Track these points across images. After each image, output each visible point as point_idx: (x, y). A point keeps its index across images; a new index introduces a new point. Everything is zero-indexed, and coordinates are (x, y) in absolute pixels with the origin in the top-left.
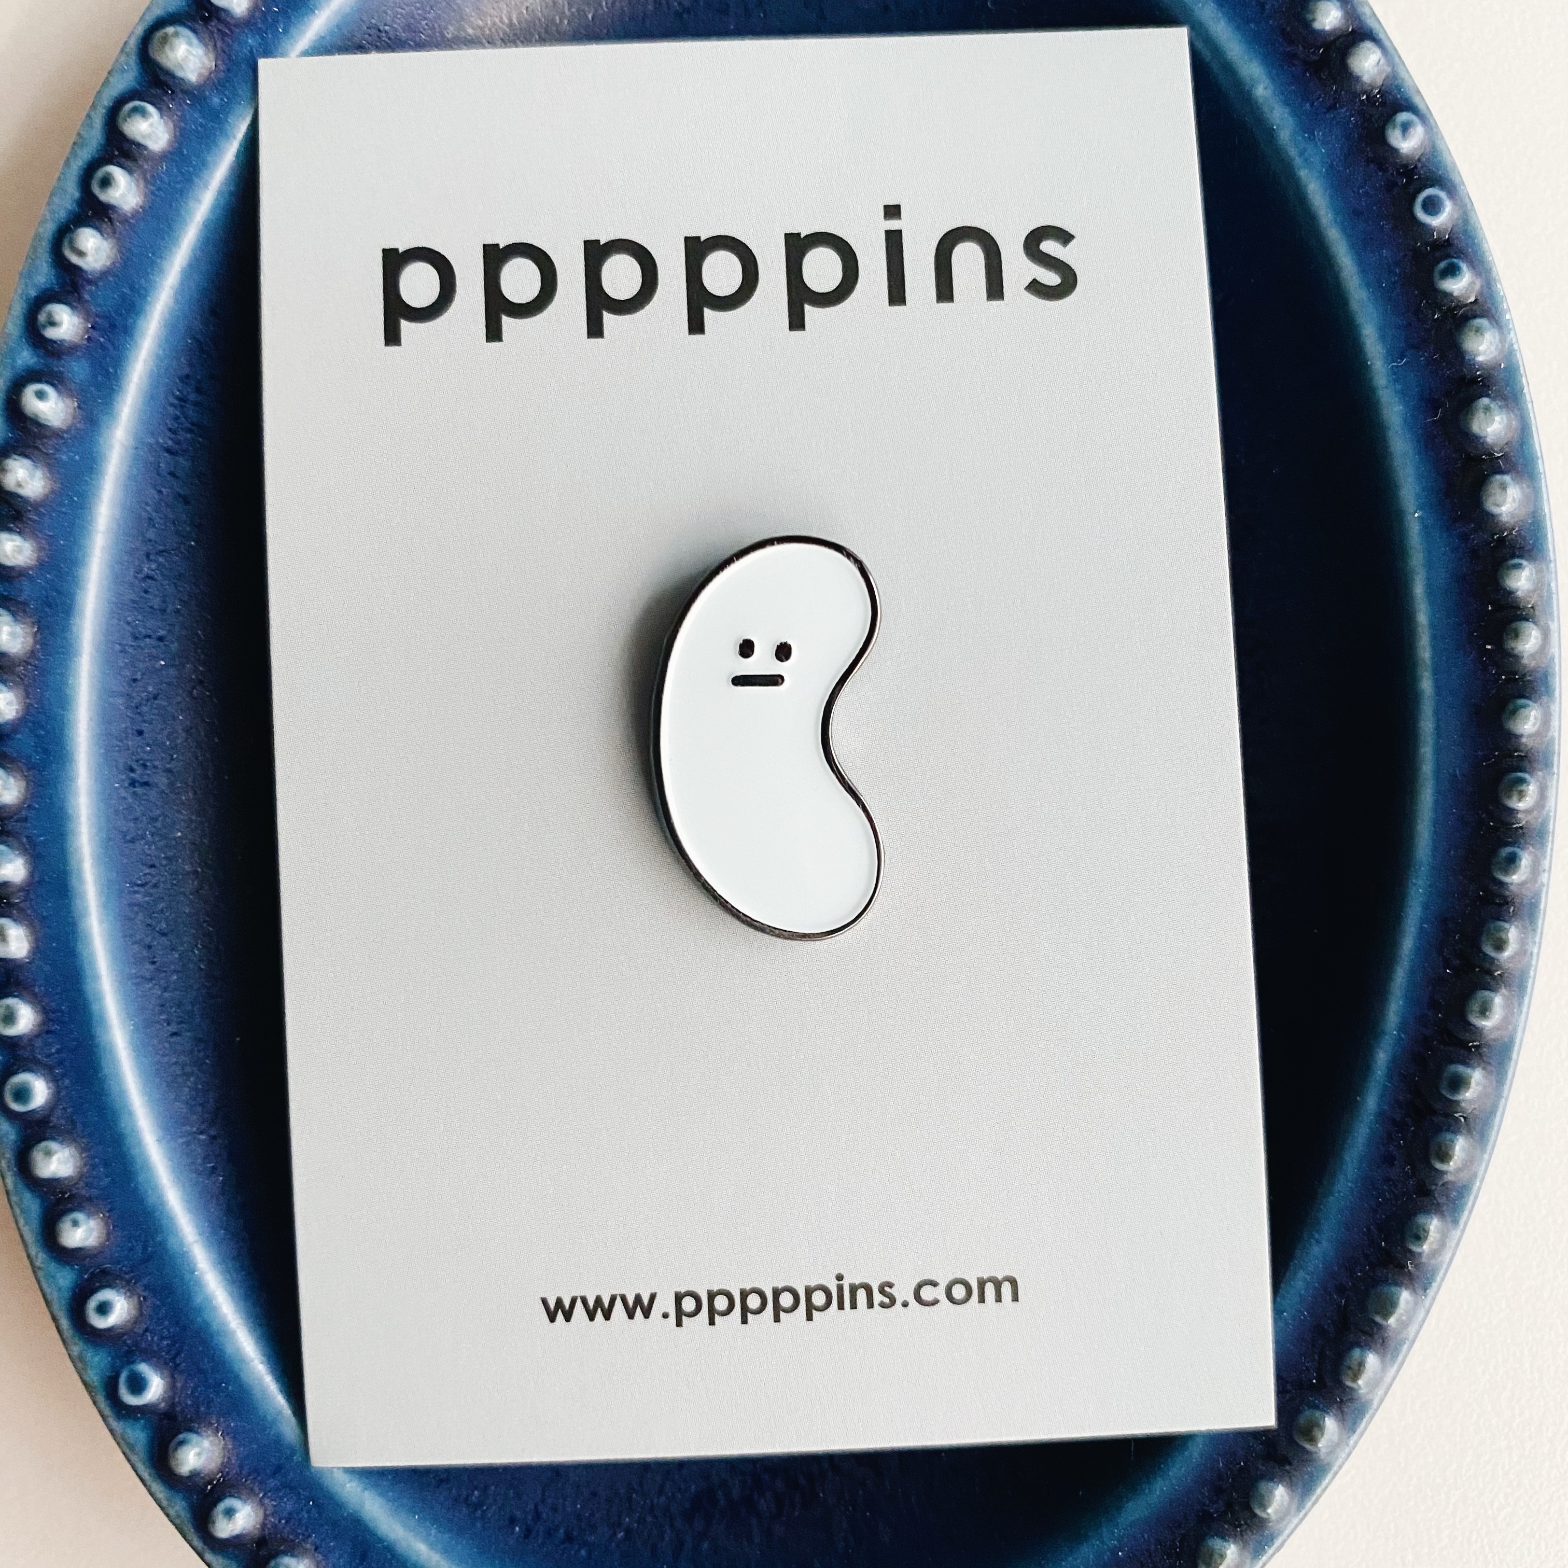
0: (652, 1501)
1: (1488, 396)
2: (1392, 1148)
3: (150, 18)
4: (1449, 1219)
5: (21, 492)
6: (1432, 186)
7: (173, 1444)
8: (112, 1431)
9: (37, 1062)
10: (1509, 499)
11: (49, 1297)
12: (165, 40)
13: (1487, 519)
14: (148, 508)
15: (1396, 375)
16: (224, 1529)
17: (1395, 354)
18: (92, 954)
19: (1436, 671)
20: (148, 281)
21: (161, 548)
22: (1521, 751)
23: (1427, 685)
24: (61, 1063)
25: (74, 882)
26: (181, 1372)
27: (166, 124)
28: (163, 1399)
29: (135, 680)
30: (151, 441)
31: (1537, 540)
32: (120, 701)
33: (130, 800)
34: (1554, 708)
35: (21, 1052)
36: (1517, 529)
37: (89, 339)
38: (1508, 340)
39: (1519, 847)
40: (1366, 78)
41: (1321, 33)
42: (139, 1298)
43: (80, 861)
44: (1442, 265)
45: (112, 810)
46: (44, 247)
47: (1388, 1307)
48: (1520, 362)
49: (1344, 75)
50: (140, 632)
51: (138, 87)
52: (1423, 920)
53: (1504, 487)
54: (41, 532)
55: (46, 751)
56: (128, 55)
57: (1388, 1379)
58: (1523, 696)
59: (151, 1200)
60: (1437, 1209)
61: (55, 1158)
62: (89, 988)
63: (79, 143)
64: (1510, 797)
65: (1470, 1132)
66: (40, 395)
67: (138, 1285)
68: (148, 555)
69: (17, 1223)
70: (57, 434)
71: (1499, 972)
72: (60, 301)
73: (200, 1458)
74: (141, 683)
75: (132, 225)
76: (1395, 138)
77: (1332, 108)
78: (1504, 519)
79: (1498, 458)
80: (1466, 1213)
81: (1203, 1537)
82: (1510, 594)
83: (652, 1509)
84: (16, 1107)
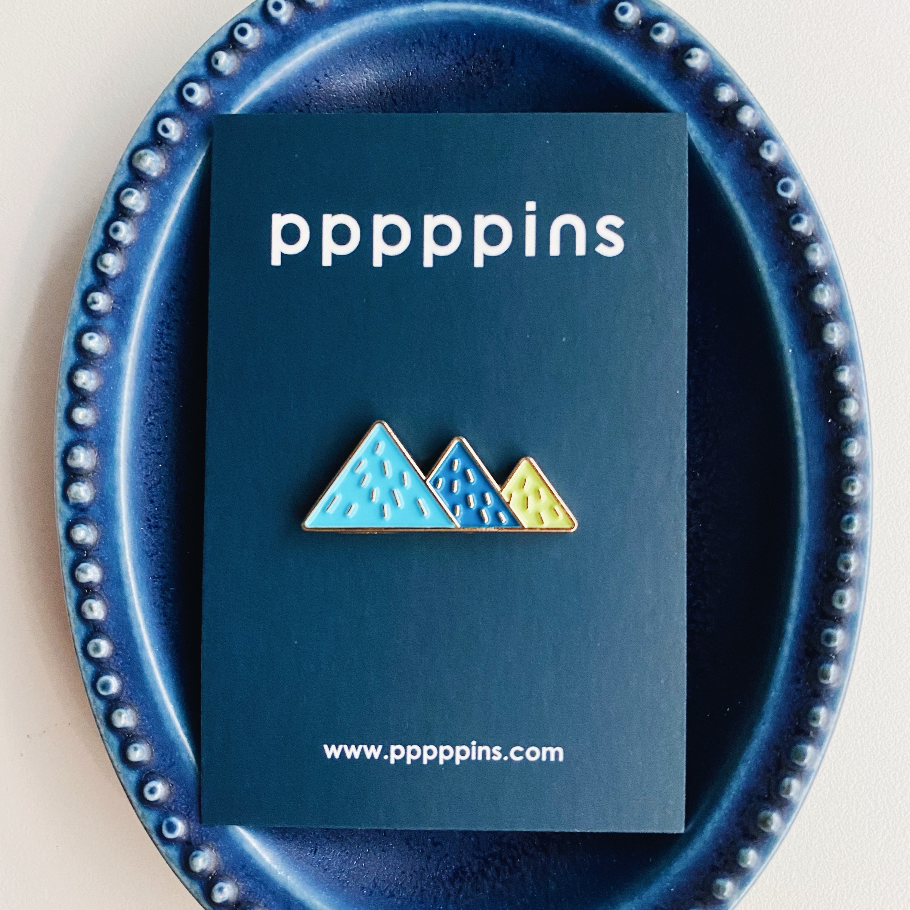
1: (822, 283)
2: (798, 674)
3: (132, 146)
4: (830, 708)
5: (86, 387)
6: (786, 177)
7: (191, 857)
8: (161, 853)
9: (112, 670)
10: (836, 335)
11: (126, 787)
12: (140, 157)
13: (826, 348)
15: (773, 276)
16: (219, 898)
17: (773, 264)
18: (136, 614)
19: (804, 426)
20: (139, 276)
21: (157, 408)
22: (852, 465)
23: (800, 433)
24: (123, 670)
25: (125, 579)
26: (192, 821)
27: (143, 198)
28: (185, 835)
29: (148, 476)
30: (147, 356)
31: (852, 354)
32: (141, 487)
33: (149, 535)
34: (868, 442)
35: (104, 665)
36: (842, 350)
37: (113, 308)
38: (830, 252)
39: (853, 514)
40: (748, 125)
41: (723, 104)
42: (169, 785)
43: (127, 568)
44: (793, 217)
45: (141, 541)
46: (88, 264)
47: (802, 755)
48: (838, 264)
49: (736, 123)
50: (148, 451)
51: (128, 181)
52: (807, 555)
53: (833, 329)
54: (96, 405)
55: (106, 514)
56: (122, 166)
57: (804, 793)
58: (850, 437)
60: (823, 703)
61: (124, 717)
62: (135, 631)
63: (101, 211)
64: (847, 490)
65: (838, 663)
66: (91, 338)
67: (168, 778)
68: (150, 413)
69: (107, 751)
70: (101, 357)
71: (848, 579)
72: (98, 291)
73: (204, 863)
74: (150, 477)
75: (130, 250)
76: (764, 154)
77: (731, 141)
78: (835, 346)
79: (830, 314)
80: (840, 705)
81: (714, 879)
82: (840, 384)
83: (433, 879)
84: (103, 693)
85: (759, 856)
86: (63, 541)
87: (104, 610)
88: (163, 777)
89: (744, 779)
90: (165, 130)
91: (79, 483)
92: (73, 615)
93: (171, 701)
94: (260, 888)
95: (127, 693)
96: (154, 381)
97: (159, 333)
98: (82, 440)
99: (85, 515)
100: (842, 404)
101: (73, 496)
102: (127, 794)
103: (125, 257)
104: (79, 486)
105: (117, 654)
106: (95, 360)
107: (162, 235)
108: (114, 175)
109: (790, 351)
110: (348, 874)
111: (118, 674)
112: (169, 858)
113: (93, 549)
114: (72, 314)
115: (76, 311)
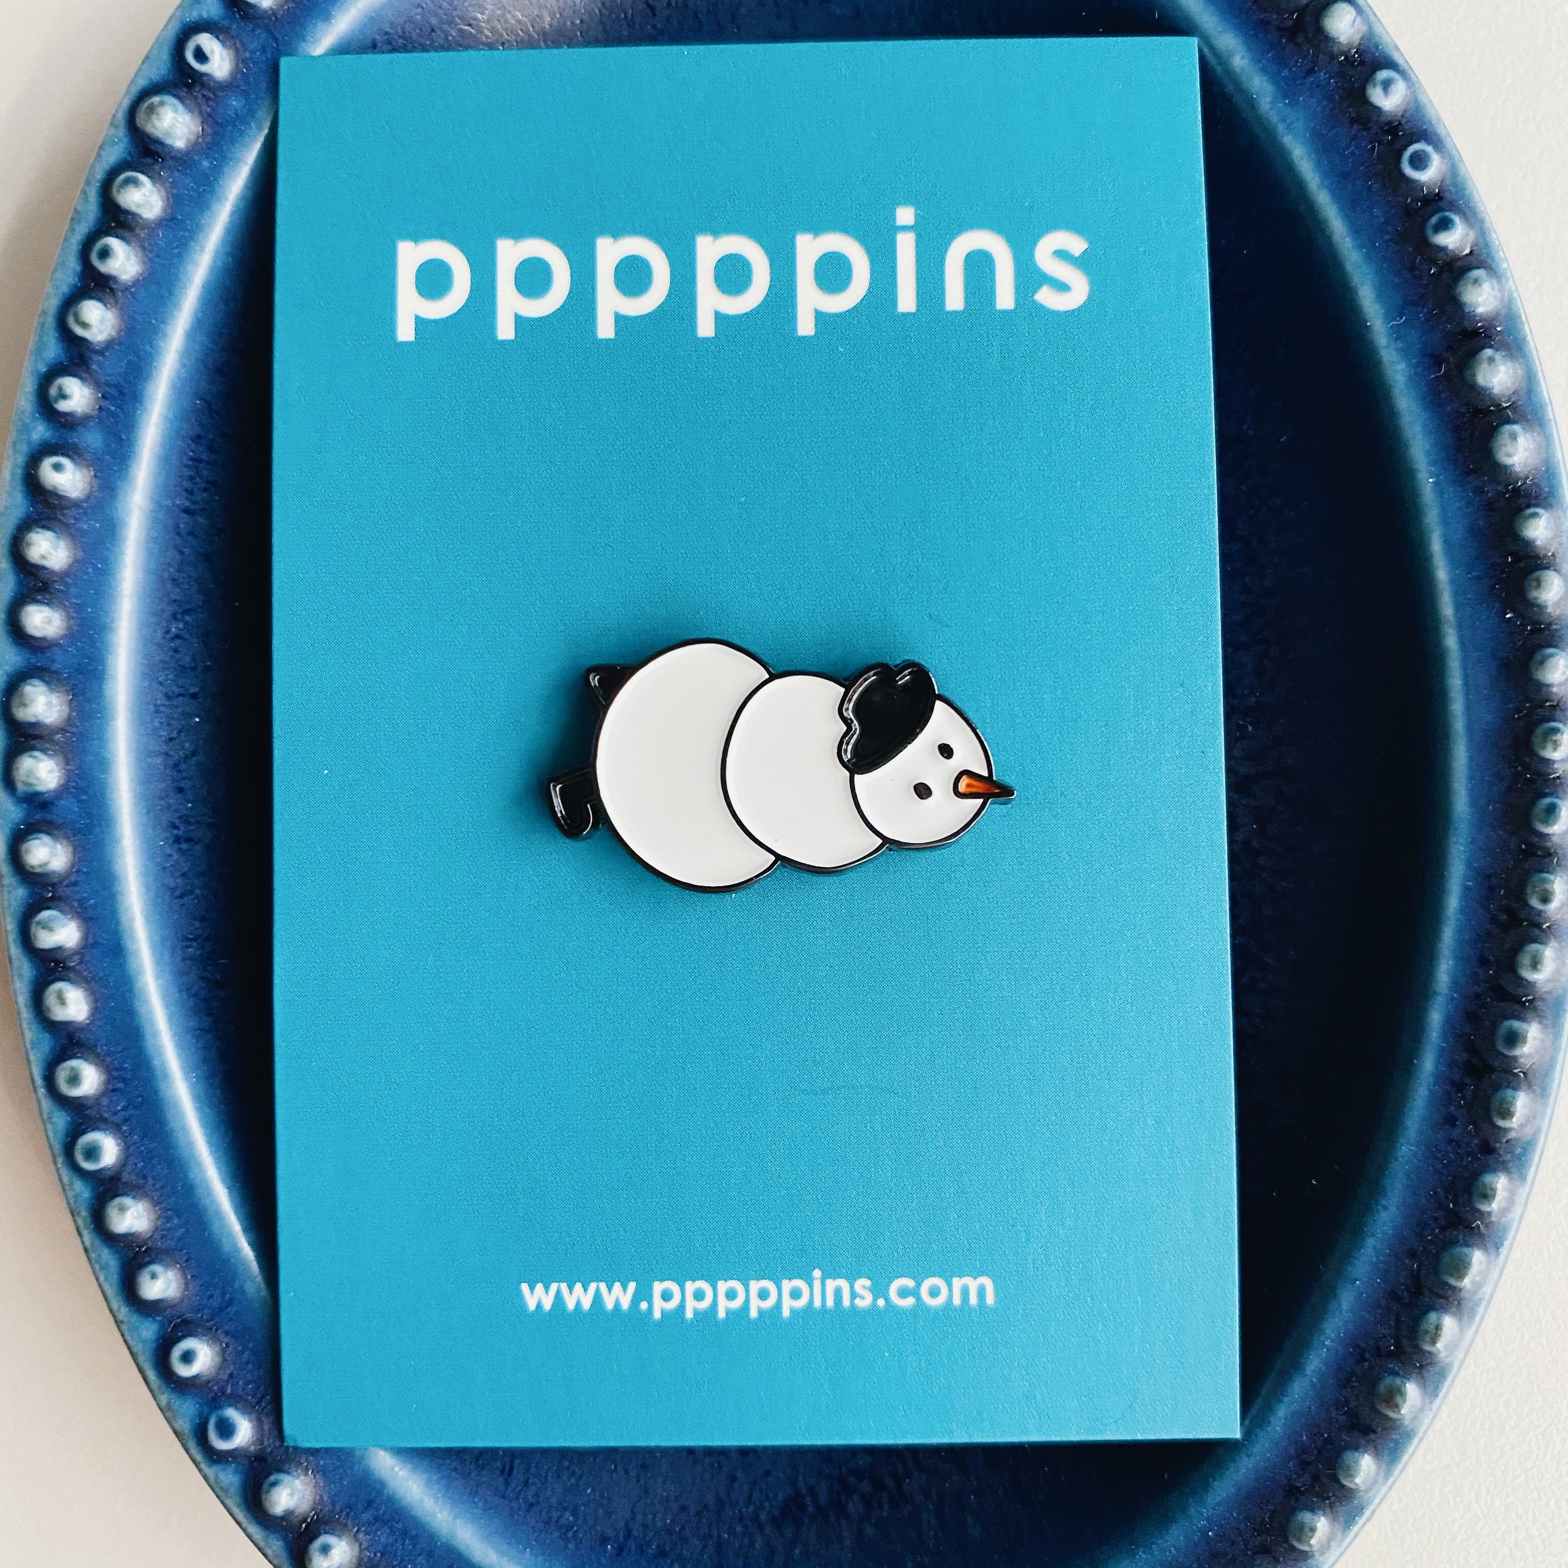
0: (740, 1511)
1: (1491, 347)
2: (1452, 1109)
3: (135, 90)
4: (1515, 1176)
5: (46, 563)
6: (1417, 141)
7: (265, 1487)
8: (205, 1478)
9: (105, 1120)
10: (1521, 449)
11: (135, 1350)
12: (151, 109)
13: (1499, 471)
14: (172, 570)
15: (1397, 334)
16: (321, 1565)
17: (1394, 312)
18: (150, 1012)
19: (1460, 627)
20: (151, 345)
21: (188, 607)
22: (1551, 701)
23: (1451, 641)
24: (127, 1120)
25: (127, 942)
26: (268, 1415)
27: (159, 191)
28: (253, 1443)
29: (171, 739)
30: (169, 503)
31: (1551, 487)
32: (159, 761)
33: (176, 857)
35: (88, 1112)
36: (1531, 478)
37: (100, 408)
38: (1507, 290)
39: (1557, 797)
40: (1343, 39)
42: (221, 1344)
43: (132, 920)
44: (1434, 220)
45: (159, 868)
46: (50, 320)
47: (1460, 1269)
48: (1521, 310)
49: (1321, 37)
50: (173, 692)
51: (129, 158)
52: (1466, 878)
53: (1514, 437)
54: (68, 601)
55: (90, 815)
56: (117, 127)
57: (1466, 1342)
58: (1551, 646)
60: (1502, 1166)
61: (129, 1214)
62: (149, 1042)
63: (76, 217)
64: (1544, 748)
65: (1530, 1086)
66: (57, 467)
67: (219, 1332)
68: (175, 616)
69: (97, 1279)
70: (76, 504)
71: (1547, 925)
72: (69, 375)
73: (292, 1498)
74: (177, 741)
75: (133, 294)
76: (1376, 96)
77: (1311, 72)
78: (1517, 469)
79: (1507, 407)
80: (1533, 1168)
81: (1293, 1511)
82: (1528, 544)
83: (741, 1519)
84: (88, 1166)
85: (1379, 1467)
86: (5, 867)
87: (87, 1003)
88: (210, 1329)
89: (1347, 1315)
90: (201, 56)
91: (36, 753)
92: (26, 1014)
93: (223, 1180)
94: (403, 1544)
95: (135, 1165)
97: (192, 459)
98: (38, 668)
99: (48, 816)
100: (1534, 584)
101: (24, 778)
102: (138, 1365)
103: (123, 309)
104: (35, 757)
105: (113, 1090)
106: (65, 511)
107: (196, 264)
108: (101, 147)
109: (1431, 480)
110: (575, 1513)
111: (116, 1128)
112: (222, 1488)
113: (65, 883)
114: (20, 420)
115: (27, 414)
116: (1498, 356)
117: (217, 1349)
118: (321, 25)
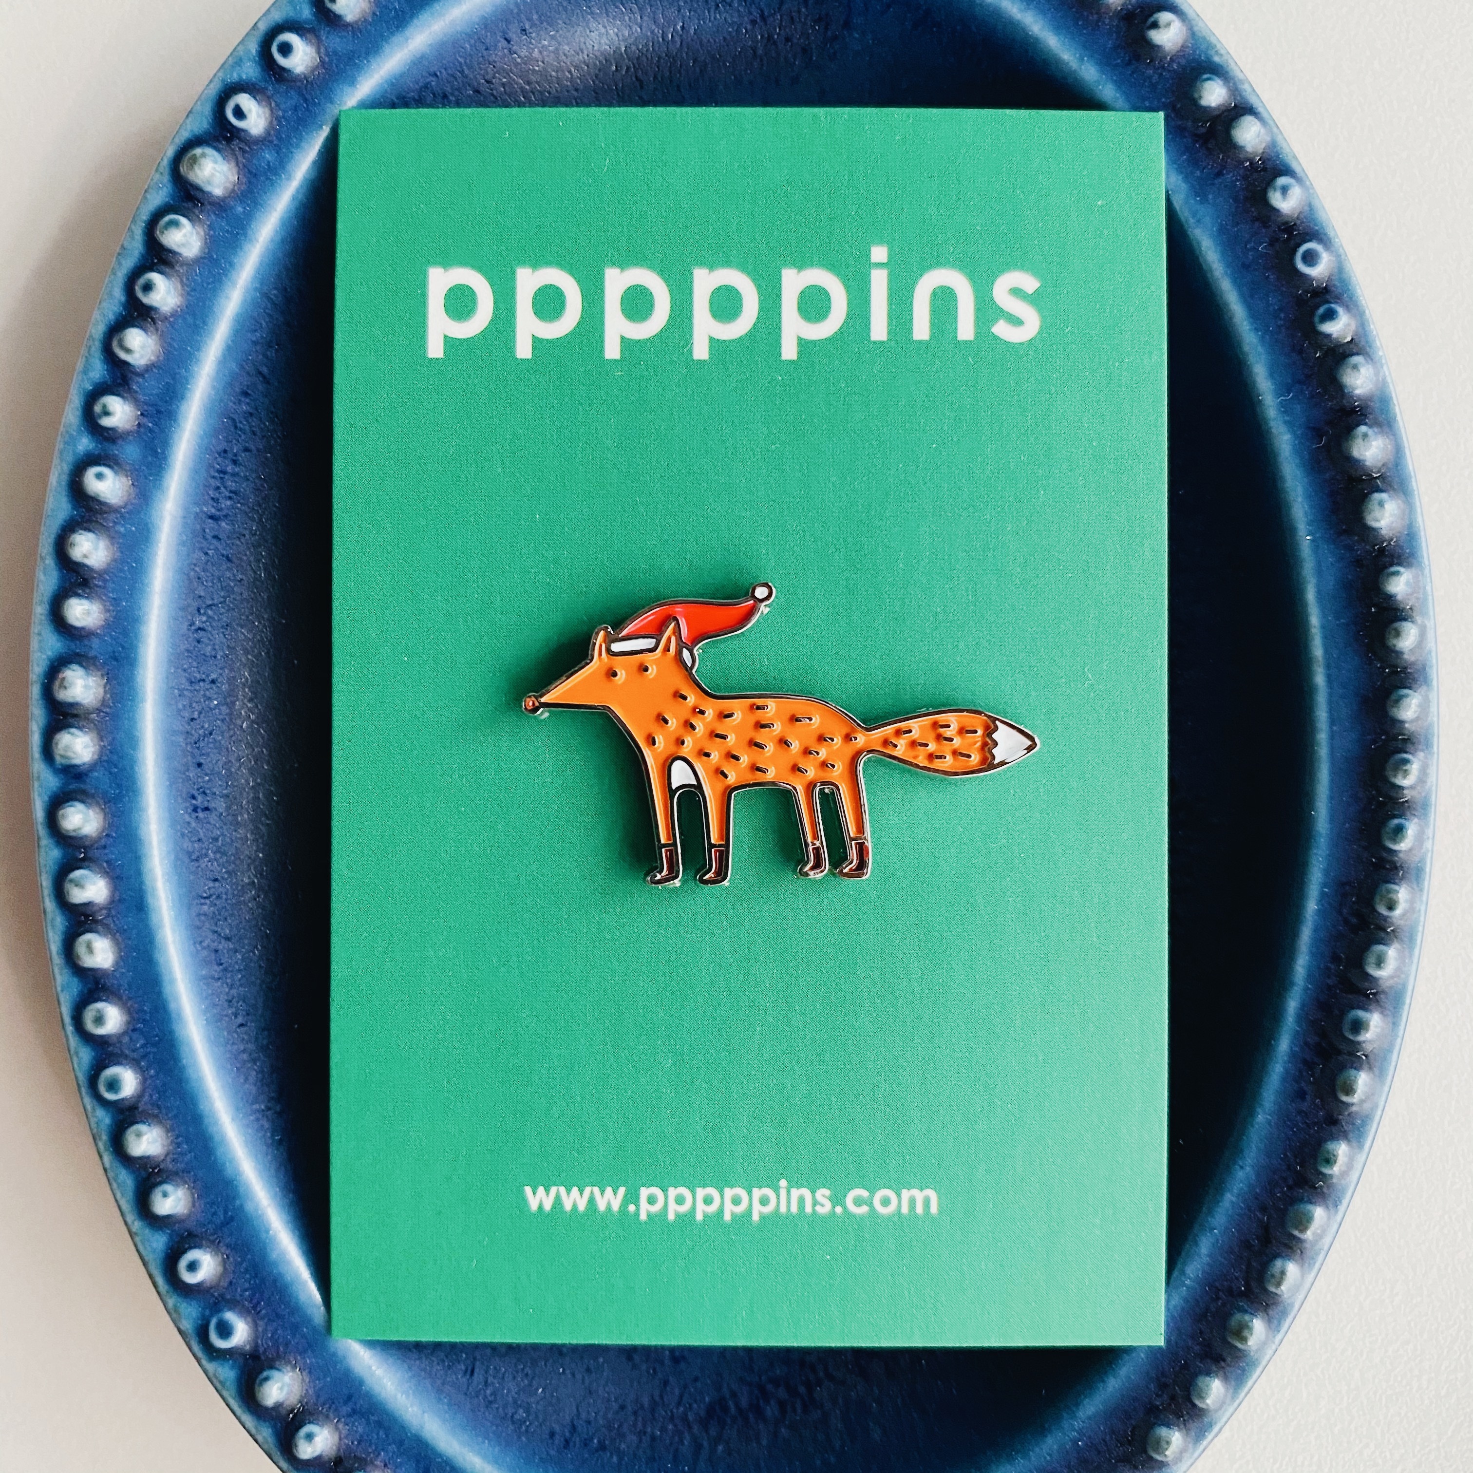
0: (672, 1411)
1: (1365, 424)
2: (1303, 1084)
3: (180, 141)
4: (1354, 1144)
5: (87, 562)
6: (1310, 240)
7: (258, 1381)
8: (206, 1372)
9: (126, 1057)
10: (1387, 514)
11: (146, 1258)
12: (194, 160)
13: (1367, 533)
14: (197, 569)
15: (1285, 409)
16: (306, 1451)
17: (1283, 389)
18: (168, 961)
19: (1328, 667)
20: (187, 370)
21: (211, 602)
22: (1404, 735)
23: (1320, 678)
24: (145, 1056)
25: (150, 900)
26: (262, 1319)
27: (198, 233)
28: (248, 1343)
29: (193, 719)
30: (197, 510)
31: (1412, 549)
32: (180, 739)
33: (193, 824)
34: (1433, 696)
35: (111, 1048)
36: (1395, 540)
37: (139, 425)
38: (1381, 374)
39: (1405, 819)
40: (1249, 148)
41: (1206, 109)
42: (223, 1255)
43: (154, 881)
44: (1321, 310)
45: (179, 834)
46: (96, 346)
47: (1304, 1222)
48: (1393, 393)
49: (1230, 145)
50: (195, 677)
51: (172, 202)
52: (1324, 885)
53: (1381, 504)
54: (105, 595)
55: (119, 786)
56: (162, 174)
57: (1307, 1285)
58: (1404, 687)
59: (229, 1172)
60: (1344, 1135)
61: (145, 1138)
62: (167, 990)
63: (123, 253)
64: (1395, 776)
65: (1370, 1068)
66: (100, 476)
67: (221, 1244)
68: (199, 610)
69: (114, 1195)
70: (114, 510)
71: (1392, 928)
72: (113, 394)
73: (282, 1392)
74: (198, 721)
75: (171, 324)
76: (1277, 200)
77: (1219, 174)
78: (1383, 532)
79: (1376, 478)
80: (1370, 1139)
81: (1151, 1426)
82: (1390, 597)
83: (672, 1418)
84: (110, 1096)
85: (1227, 1390)
86: (42, 830)
87: (113, 953)
88: (213, 1242)
89: (1206, 1259)
90: (239, 113)
91: (73, 730)
92: (58, 960)
94: (378, 1434)
95: (151, 1096)
96: (206, 554)
97: (218, 471)
98: (78, 655)
99: (82, 786)
100: (1393, 632)
101: (62, 752)
102: (148, 1271)
103: (162, 337)
104: (72, 734)
105: (134, 1030)
106: (105, 516)
107: (229, 299)
108: (147, 191)
109: (1308, 538)
110: (528, 1411)
111: (135, 1063)
112: (221, 1382)
113: (96, 845)
114: (67, 432)
115: (75, 428)
116: (1370, 432)
117: (220, 1259)
118: (347, 89)
